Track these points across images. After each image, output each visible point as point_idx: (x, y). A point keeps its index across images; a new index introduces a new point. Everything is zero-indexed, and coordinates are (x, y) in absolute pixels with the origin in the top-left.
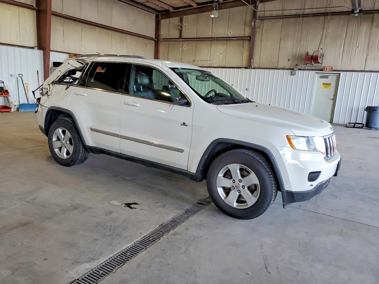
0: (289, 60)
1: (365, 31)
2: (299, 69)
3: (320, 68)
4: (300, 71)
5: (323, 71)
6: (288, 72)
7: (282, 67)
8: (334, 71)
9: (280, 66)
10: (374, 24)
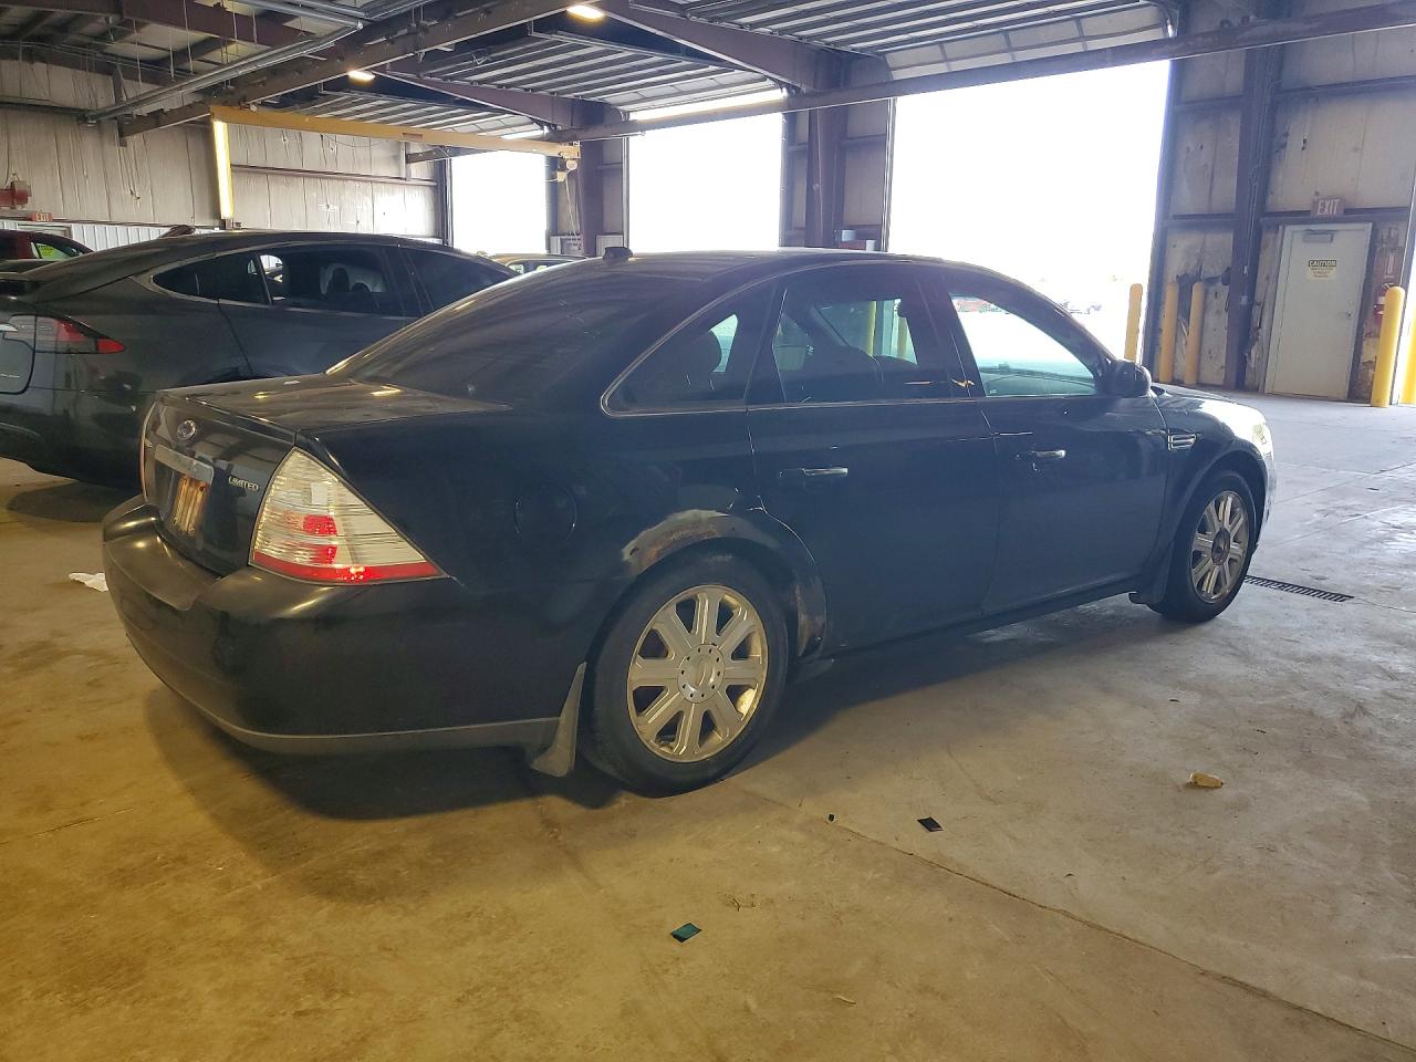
3: (23, 215)
5: (32, 221)
8: (56, 221)
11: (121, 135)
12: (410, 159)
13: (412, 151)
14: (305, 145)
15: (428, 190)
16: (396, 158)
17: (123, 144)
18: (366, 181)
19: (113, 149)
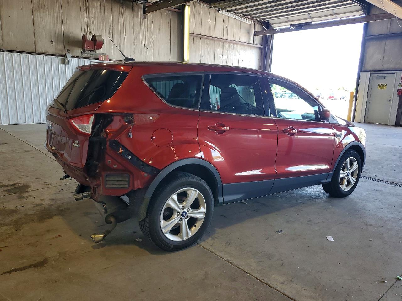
0: (51, 42)
1: (128, 18)
2: (72, 57)
3: (92, 56)
4: (73, 59)
5: (99, 60)
6: (57, 59)
7: (44, 51)
8: (110, 60)
9: (39, 50)
10: (135, 14)
11: (145, 12)
12: (256, 34)
13: (256, 30)
14: (217, 25)
15: (258, 50)
16: (249, 33)
17: (144, 18)
18: (237, 44)
19: (138, 21)
